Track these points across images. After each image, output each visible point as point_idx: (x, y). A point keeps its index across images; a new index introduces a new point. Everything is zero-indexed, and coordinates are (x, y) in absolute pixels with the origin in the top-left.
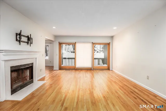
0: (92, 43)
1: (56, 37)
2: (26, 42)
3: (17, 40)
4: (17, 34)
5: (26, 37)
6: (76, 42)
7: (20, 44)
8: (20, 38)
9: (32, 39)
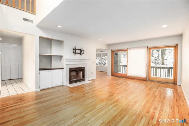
0: (148, 47)
1: (109, 45)
2: (79, 53)
3: (73, 53)
4: (73, 49)
5: (79, 50)
6: (127, 49)
7: (75, 55)
8: (75, 51)
9: (84, 51)
